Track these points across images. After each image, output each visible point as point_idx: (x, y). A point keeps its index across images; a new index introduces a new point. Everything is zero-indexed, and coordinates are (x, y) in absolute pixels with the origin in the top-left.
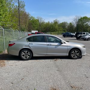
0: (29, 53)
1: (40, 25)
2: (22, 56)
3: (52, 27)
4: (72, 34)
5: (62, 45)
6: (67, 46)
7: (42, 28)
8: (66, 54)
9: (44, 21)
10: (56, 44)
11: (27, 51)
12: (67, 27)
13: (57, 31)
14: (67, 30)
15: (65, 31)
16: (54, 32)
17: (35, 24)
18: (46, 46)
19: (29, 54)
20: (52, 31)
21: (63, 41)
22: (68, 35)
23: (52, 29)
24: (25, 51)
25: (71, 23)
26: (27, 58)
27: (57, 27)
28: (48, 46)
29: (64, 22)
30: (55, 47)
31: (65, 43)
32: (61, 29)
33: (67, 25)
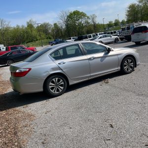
0: (61, 81)
2: (51, 90)
3: (26, 35)
12: (50, 31)
13: (37, 40)
14: (53, 36)
18: (87, 61)
19: (63, 83)
20: (29, 42)
24: (54, 80)
26: (61, 91)
28: (90, 61)
30: (102, 61)
32: (43, 36)
33: (50, 28)
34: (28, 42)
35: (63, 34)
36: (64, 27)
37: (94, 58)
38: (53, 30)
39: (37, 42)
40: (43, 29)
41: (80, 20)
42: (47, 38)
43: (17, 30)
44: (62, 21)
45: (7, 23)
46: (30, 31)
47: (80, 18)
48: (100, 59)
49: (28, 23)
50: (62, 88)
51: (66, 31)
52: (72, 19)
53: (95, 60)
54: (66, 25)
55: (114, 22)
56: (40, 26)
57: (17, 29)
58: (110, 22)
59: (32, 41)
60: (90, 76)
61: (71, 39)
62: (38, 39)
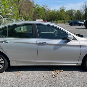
1: (45, 14)
3: (58, 16)
4: (80, 22)
5: (69, 43)
6: (80, 46)
7: (48, 16)
8: (77, 62)
9: (50, 9)
10: (57, 41)
12: (74, 15)
13: (63, 19)
14: (74, 18)
15: (72, 19)
16: (60, 21)
17: (41, 13)
21: (71, 35)
22: (75, 24)
23: (58, 18)
25: (78, 11)
27: (63, 15)
28: (39, 47)
29: (71, 10)
30: (55, 49)
31: (75, 39)
33: (74, 13)
37: (45, 44)
43: (54, 12)
44: (83, 9)
45: (49, 8)
48: (53, 46)
49: (61, 8)
51: (84, 16)
53: (46, 46)
54: (85, 12)
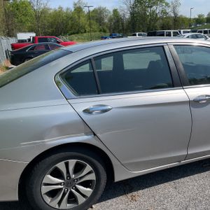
0: (88, 168)
1: (38, 18)
2: (48, 199)
3: (70, 23)
7: (44, 25)
11: (72, 163)
12: (106, 21)
13: (85, 32)
14: (109, 29)
15: (105, 31)
17: (25, 15)
19: (92, 177)
20: (74, 33)
23: (71, 28)
24: (61, 166)
25: (115, 11)
26: (81, 200)
27: (83, 21)
28: (196, 111)
29: (99, 9)
32: (95, 26)
33: (107, 16)
34: (71, 34)
35: (125, 27)
36: (128, 16)
38: (110, 20)
39: (85, 34)
40: (97, 16)
41: (154, 7)
42: (100, 31)
43: (58, 14)
44: (125, 7)
46: (77, 17)
47: (154, 3)
49: (75, 4)
50: (88, 191)
51: (129, 23)
52: (141, 4)
54: (131, 13)
55: (206, 16)
56: (93, 11)
57: (60, 12)
58: (200, 16)
59: (77, 33)
60: (186, 157)
61: (135, 35)
62: (87, 30)
